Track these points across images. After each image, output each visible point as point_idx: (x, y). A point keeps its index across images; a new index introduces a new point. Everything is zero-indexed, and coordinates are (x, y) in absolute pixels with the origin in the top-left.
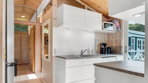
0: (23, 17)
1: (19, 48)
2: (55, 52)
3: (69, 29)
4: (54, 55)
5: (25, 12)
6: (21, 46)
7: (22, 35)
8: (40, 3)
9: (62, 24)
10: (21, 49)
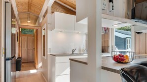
0: (29, 22)
1: (26, 48)
2: (50, 50)
3: (61, 32)
4: (48, 53)
5: (30, 17)
6: (27, 46)
7: (29, 37)
8: (41, 10)
9: (54, 28)
10: (28, 50)
